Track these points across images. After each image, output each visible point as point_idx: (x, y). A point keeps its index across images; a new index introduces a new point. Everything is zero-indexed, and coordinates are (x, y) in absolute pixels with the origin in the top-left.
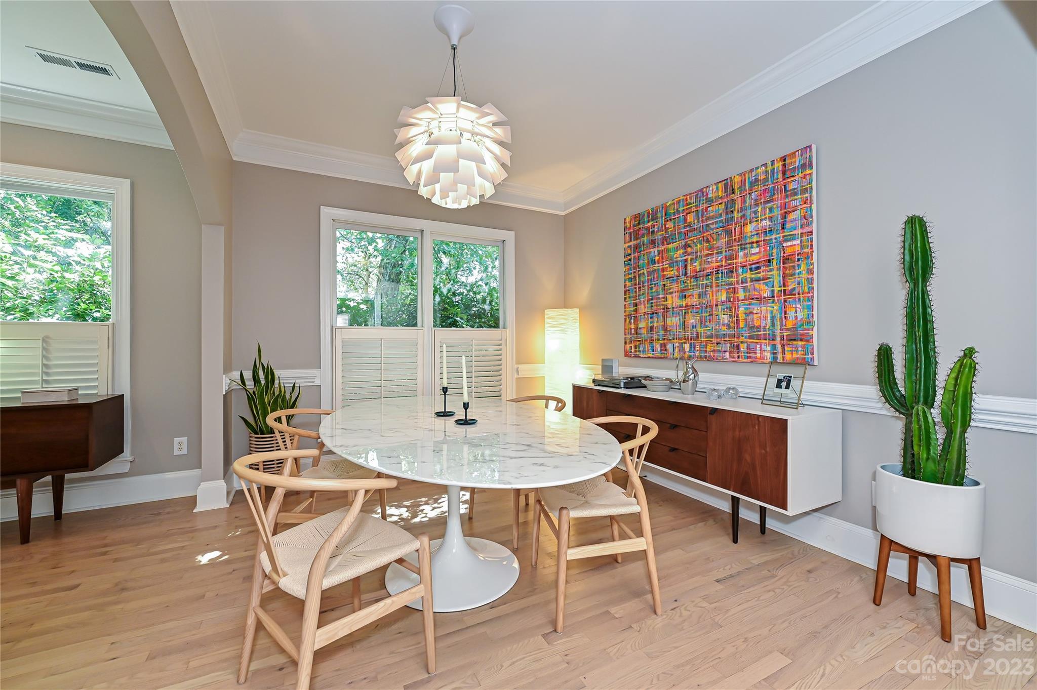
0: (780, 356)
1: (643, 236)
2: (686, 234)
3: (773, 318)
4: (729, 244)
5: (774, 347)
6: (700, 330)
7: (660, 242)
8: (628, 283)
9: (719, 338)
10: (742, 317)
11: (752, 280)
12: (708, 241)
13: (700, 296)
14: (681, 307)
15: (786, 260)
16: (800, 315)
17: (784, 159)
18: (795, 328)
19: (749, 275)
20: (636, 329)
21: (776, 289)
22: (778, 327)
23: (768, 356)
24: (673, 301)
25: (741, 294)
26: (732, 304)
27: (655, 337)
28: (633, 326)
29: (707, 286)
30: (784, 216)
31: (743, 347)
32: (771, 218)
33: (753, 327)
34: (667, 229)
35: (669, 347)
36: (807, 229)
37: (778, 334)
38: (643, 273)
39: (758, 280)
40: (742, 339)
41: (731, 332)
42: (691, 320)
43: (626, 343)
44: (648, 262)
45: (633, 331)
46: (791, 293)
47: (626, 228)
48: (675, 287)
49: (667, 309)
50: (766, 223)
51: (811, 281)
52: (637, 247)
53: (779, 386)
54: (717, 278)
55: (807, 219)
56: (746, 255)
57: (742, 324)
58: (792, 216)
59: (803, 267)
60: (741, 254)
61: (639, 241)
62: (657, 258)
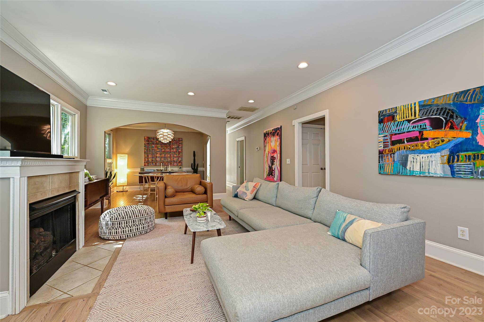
0: (178, 165)
1: (150, 142)
2: (162, 144)
3: (177, 160)
4: (170, 148)
5: (177, 163)
6: (164, 161)
7: (155, 144)
8: (145, 150)
9: (168, 162)
10: (172, 159)
11: (174, 154)
12: (166, 147)
13: (164, 155)
14: (160, 157)
15: (179, 152)
16: (181, 159)
17: (179, 138)
18: (180, 161)
19: (173, 153)
20: (148, 160)
21: (177, 156)
22: (178, 161)
23: (176, 165)
24: (158, 155)
25: (172, 156)
26: (170, 157)
27: (153, 162)
28: (147, 160)
29: (166, 154)
30: (179, 146)
31: (172, 164)
32: (177, 146)
33: (174, 161)
34: (157, 142)
35: (157, 164)
36: (182, 149)
37: (178, 162)
38: (150, 149)
39: (175, 154)
40: (172, 162)
41: (170, 161)
42: (162, 159)
43: (144, 163)
44: (152, 147)
45: (147, 161)
46: (180, 156)
47: (145, 139)
48: (159, 153)
49: (157, 157)
50: (176, 146)
51: (182, 155)
52: (148, 144)
53: (180, 168)
54: (168, 153)
55: (182, 148)
56: (173, 150)
57: (172, 160)
58: (180, 146)
59: (181, 153)
60: (172, 150)
61: (149, 143)
62: (154, 147)
